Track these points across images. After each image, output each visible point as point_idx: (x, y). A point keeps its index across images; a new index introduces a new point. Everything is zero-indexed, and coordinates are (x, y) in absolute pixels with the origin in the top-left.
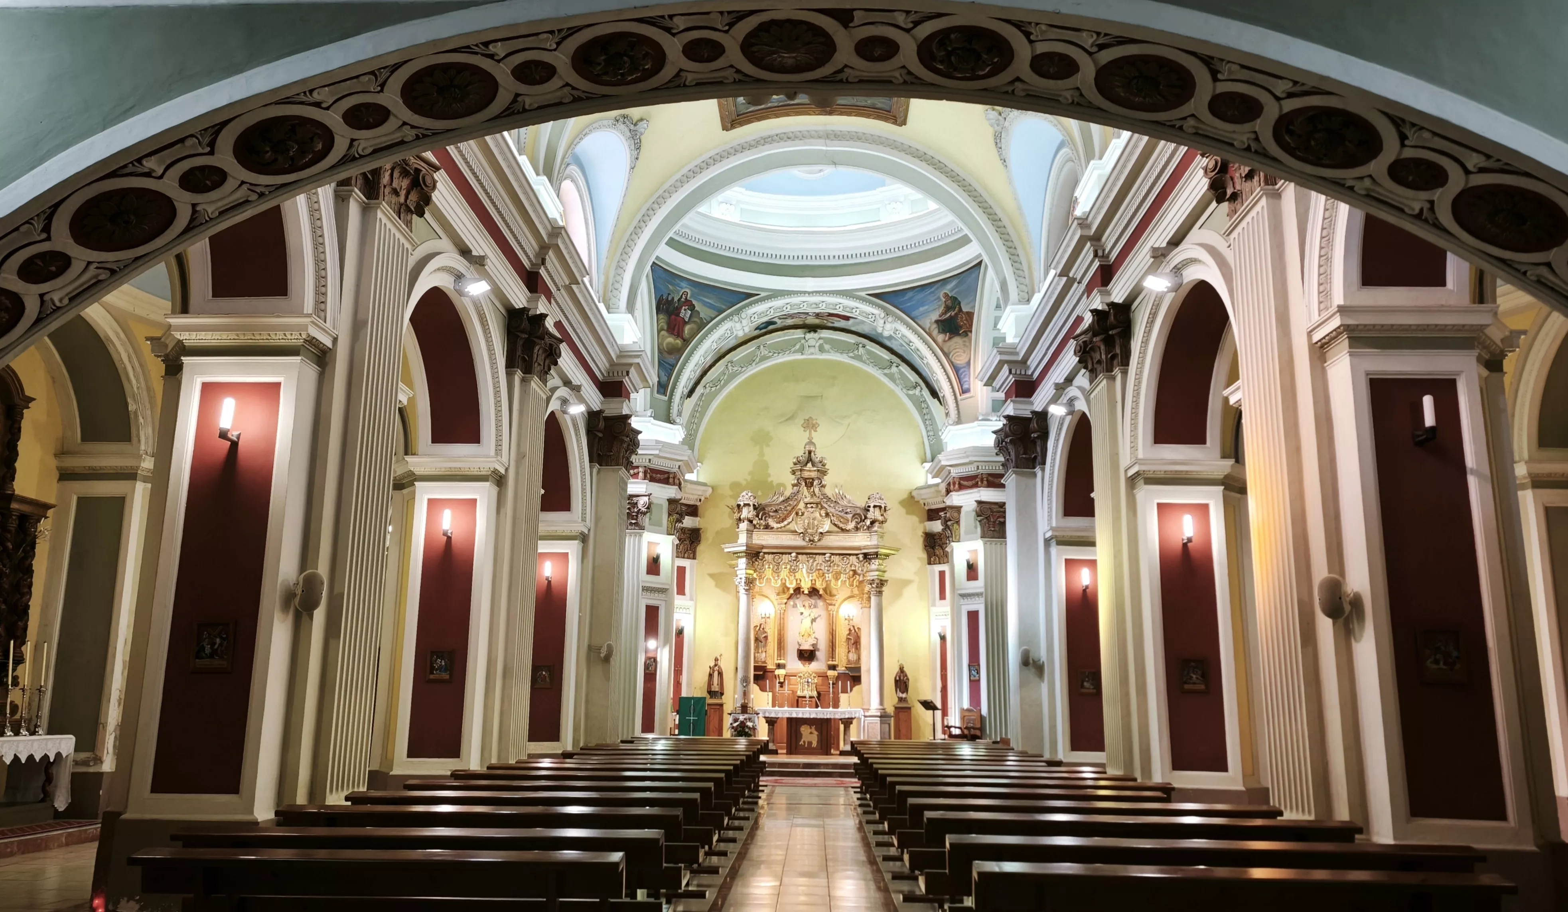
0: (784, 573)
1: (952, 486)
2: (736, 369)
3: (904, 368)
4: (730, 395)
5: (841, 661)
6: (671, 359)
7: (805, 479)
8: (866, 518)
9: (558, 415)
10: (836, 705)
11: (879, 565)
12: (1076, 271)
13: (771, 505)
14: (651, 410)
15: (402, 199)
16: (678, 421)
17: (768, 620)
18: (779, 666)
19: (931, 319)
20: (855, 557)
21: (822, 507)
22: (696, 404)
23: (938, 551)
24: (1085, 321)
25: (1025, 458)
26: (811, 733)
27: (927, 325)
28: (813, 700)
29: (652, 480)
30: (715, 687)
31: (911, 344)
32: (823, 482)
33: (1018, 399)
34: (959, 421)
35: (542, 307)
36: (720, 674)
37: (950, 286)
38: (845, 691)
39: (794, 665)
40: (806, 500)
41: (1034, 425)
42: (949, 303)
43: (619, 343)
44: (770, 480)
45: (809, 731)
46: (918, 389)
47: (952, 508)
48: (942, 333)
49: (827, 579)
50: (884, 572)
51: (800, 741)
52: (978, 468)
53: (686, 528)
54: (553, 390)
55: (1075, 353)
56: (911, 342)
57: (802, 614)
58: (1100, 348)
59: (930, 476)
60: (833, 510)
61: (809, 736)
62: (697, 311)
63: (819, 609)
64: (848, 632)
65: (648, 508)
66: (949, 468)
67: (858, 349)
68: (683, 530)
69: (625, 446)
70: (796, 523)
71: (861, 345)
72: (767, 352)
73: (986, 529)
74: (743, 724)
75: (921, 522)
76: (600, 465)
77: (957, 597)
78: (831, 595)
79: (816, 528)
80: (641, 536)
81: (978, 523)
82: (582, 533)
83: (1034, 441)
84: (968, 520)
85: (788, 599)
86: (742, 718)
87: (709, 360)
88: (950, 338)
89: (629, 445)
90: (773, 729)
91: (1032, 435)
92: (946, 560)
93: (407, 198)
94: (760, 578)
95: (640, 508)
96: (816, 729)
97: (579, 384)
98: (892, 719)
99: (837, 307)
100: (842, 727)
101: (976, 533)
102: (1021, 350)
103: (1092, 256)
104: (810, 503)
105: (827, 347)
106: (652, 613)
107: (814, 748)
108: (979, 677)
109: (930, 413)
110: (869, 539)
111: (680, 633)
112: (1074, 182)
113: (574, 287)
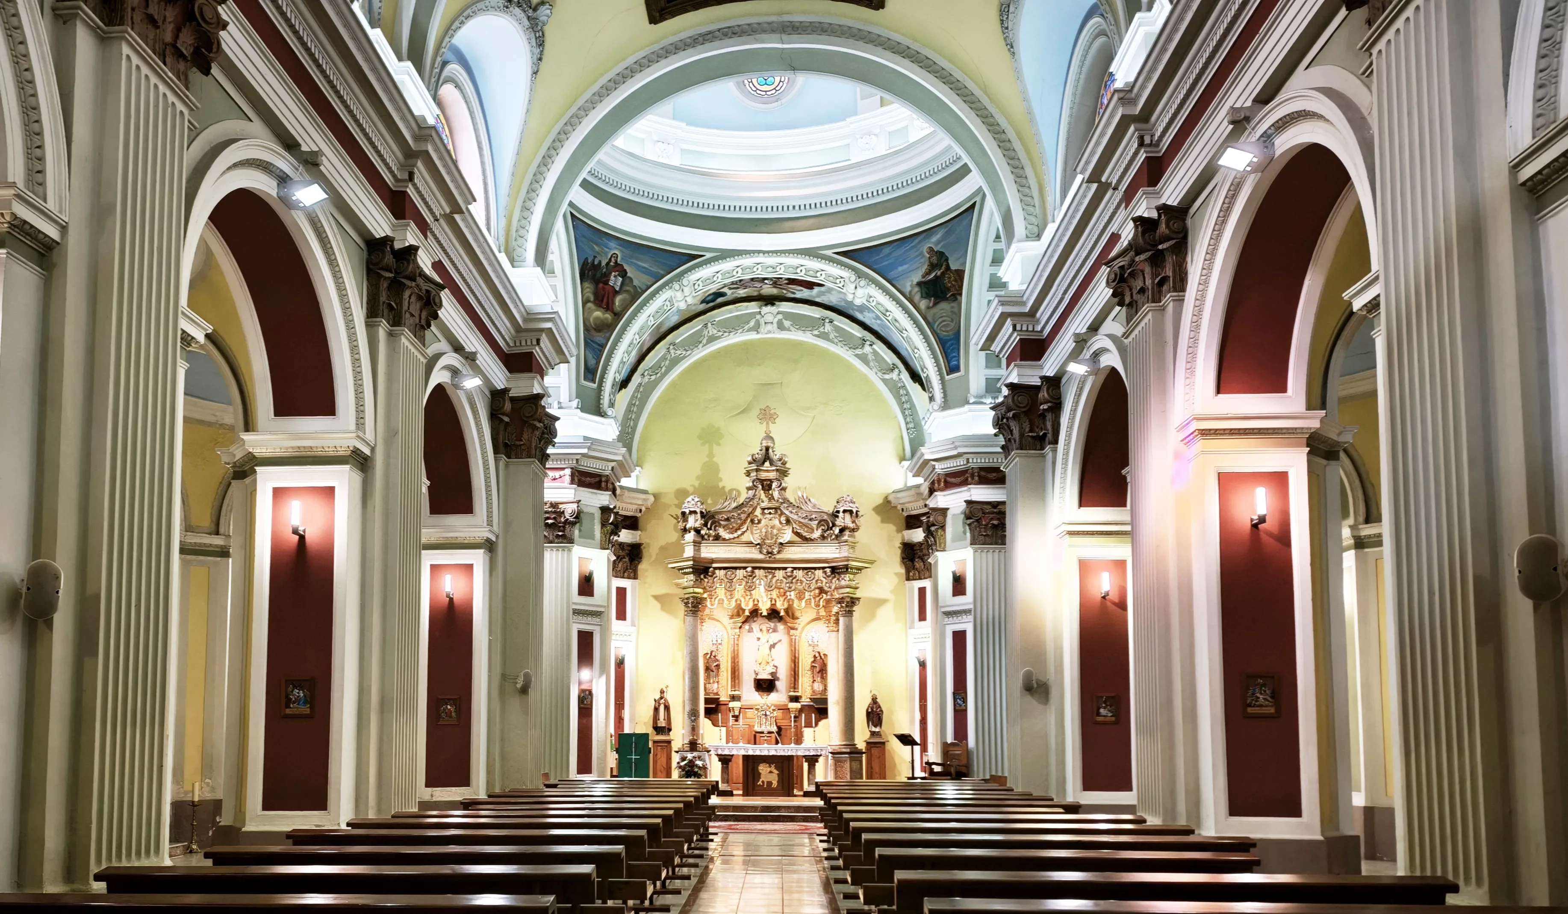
0: (740, 589)
1: (936, 485)
2: (679, 352)
3: (880, 347)
4: (673, 384)
5: (806, 692)
6: (599, 338)
7: (762, 481)
8: (834, 525)
9: (450, 391)
10: (799, 740)
11: (850, 580)
12: (1111, 174)
13: (721, 513)
14: (577, 400)
15: (168, 38)
16: (610, 412)
17: (719, 646)
18: (734, 698)
19: (912, 281)
20: (821, 571)
21: (782, 513)
22: (633, 396)
23: (919, 564)
24: (1122, 240)
25: (1032, 437)
26: (771, 772)
27: (907, 289)
28: (773, 735)
29: (581, 484)
30: (662, 723)
31: (888, 314)
32: (784, 485)
33: (1023, 363)
34: (946, 405)
35: (411, 237)
36: (667, 708)
37: (934, 239)
38: (808, 725)
39: (750, 696)
40: (763, 505)
41: (1043, 394)
42: (934, 260)
43: (526, 303)
44: (721, 485)
45: (769, 769)
46: (896, 371)
47: (935, 510)
48: (925, 298)
49: (789, 598)
50: (857, 588)
51: (758, 781)
52: (968, 462)
53: (624, 543)
54: (438, 356)
55: (1108, 283)
56: (887, 311)
57: (759, 639)
58: (1143, 272)
59: (910, 475)
60: (795, 517)
61: (768, 775)
62: (629, 278)
63: (781, 632)
64: (813, 659)
65: (577, 517)
66: (933, 463)
67: (824, 325)
68: (621, 545)
69: (537, 433)
70: (752, 533)
71: (827, 321)
72: (715, 332)
73: (976, 534)
74: (691, 763)
75: (899, 531)
76: (509, 457)
77: (940, 614)
78: (794, 617)
79: (775, 537)
80: (570, 550)
81: (967, 527)
82: (488, 540)
83: (1043, 416)
84: (954, 526)
85: (743, 623)
86: (690, 756)
87: (647, 338)
88: (935, 304)
89: (543, 433)
90: (727, 767)
91: (1041, 407)
92: (927, 574)
93: (176, 37)
94: (711, 597)
95: (568, 517)
96: (776, 768)
97: (474, 350)
98: (864, 755)
99: (798, 271)
100: (806, 766)
101: (965, 539)
102: (1028, 299)
103: (1136, 145)
104: (769, 509)
105: (787, 323)
106: (585, 640)
107: (774, 789)
108: (966, 706)
109: (910, 400)
110: (838, 551)
111: (620, 664)
112: (1107, 56)
113: (457, 217)
